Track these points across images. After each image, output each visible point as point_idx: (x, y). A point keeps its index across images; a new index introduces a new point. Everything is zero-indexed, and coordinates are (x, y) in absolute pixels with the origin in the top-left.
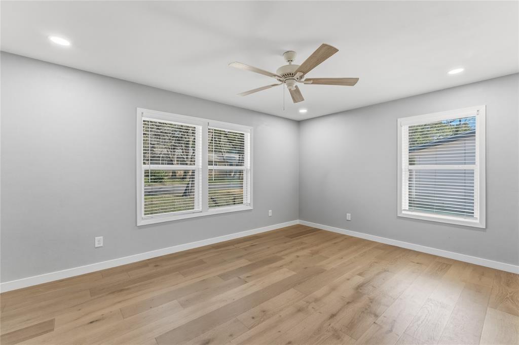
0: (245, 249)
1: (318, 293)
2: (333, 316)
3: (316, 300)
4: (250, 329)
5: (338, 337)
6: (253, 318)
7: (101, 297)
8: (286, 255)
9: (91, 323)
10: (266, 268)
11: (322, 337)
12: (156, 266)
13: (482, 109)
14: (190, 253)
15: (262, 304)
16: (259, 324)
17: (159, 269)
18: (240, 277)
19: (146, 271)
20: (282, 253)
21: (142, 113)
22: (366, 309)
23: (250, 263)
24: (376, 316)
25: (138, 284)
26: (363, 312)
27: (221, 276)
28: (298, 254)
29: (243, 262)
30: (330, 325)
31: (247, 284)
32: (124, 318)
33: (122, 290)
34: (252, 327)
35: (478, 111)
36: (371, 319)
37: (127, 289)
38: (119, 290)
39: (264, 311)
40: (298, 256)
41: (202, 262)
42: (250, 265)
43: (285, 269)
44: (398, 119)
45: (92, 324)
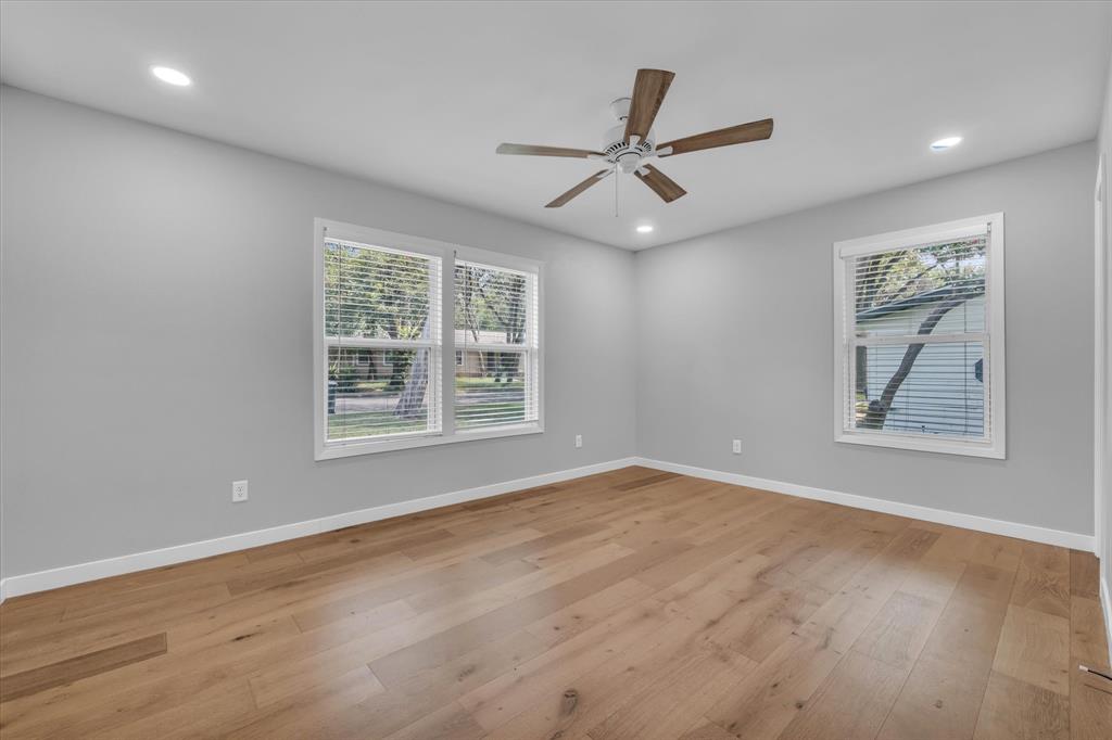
0: (531, 510)
1: (682, 586)
2: (713, 623)
3: (678, 598)
4: (551, 648)
5: (724, 659)
6: (557, 629)
7: (251, 596)
8: (615, 519)
9: (238, 639)
10: (575, 543)
11: (694, 659)
12: (353, 542)
13: (997, 219)
14: (418, 518)
15: (571, 606)
16: (568, 638)
17: (360, 547)
18: (525, 559)
19: (334, 551)
20: (607, 517)
21: (325, 229)
22: (777, 611)
23: (541, 535)
24: (796, 622)
25: (322, 573)
26: (771, 615)
27: (485, 558)
28: (637, 518)
29: (530, 534)
30: (707, 638)
31: (540, 571)
32: (302, 632)
33: (290, 584)
34: (556, 644)
35: (989, 224)
36: (785, 628)
37: (303, 581)
38: (284, 583)
39: (577, 618)
40: (638, 523)
41: (445, 534)
42: (542, 538)
43: (614, 545)
44: (835, 244)
45: (238, 642)
